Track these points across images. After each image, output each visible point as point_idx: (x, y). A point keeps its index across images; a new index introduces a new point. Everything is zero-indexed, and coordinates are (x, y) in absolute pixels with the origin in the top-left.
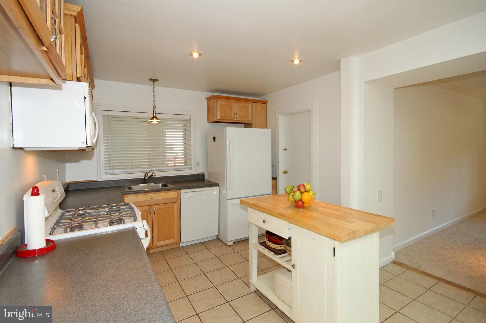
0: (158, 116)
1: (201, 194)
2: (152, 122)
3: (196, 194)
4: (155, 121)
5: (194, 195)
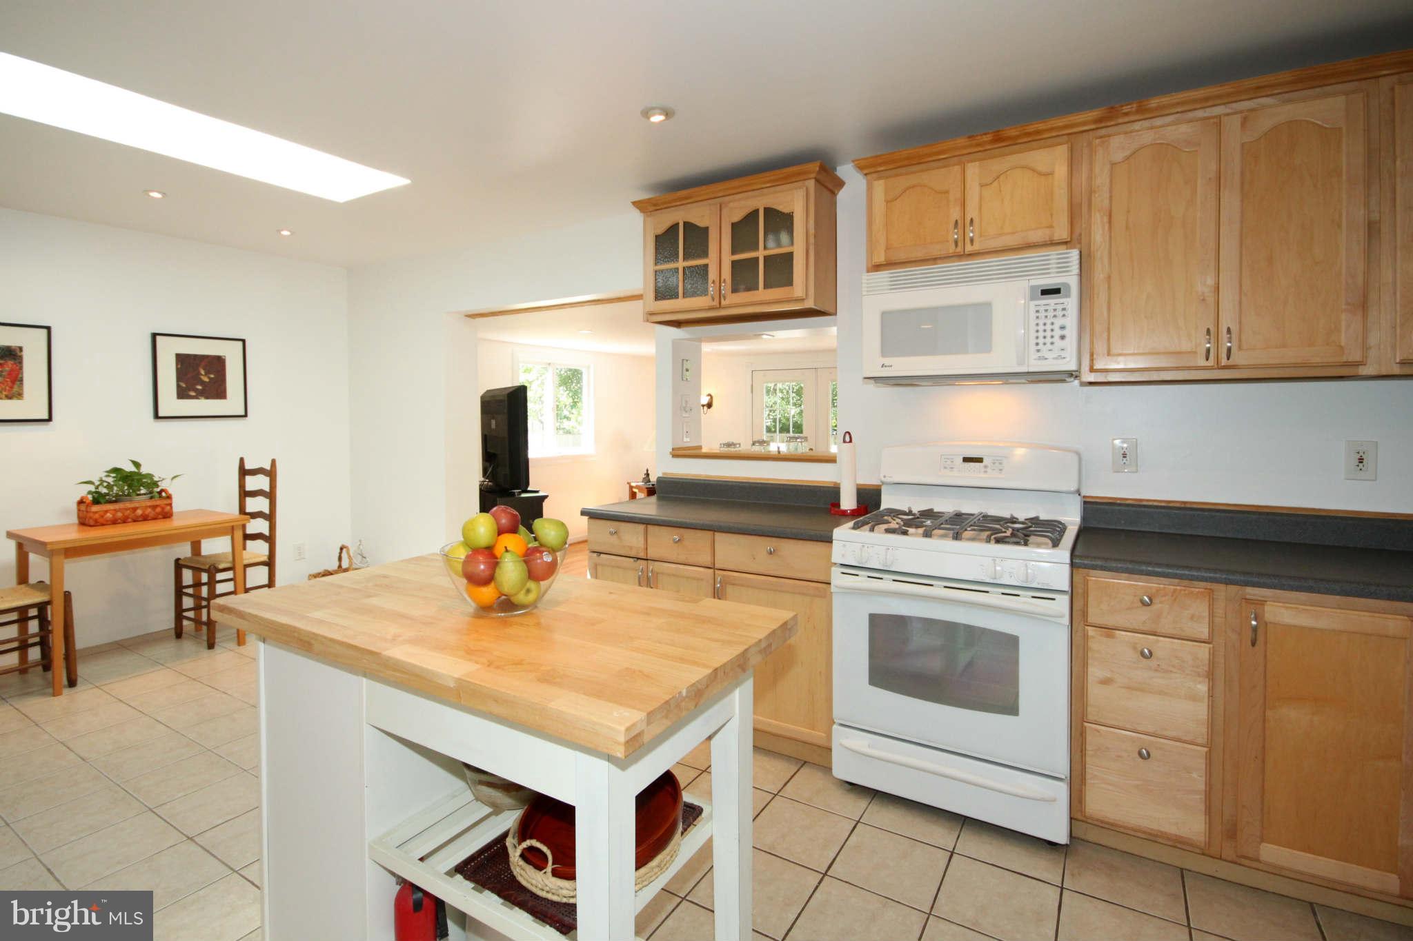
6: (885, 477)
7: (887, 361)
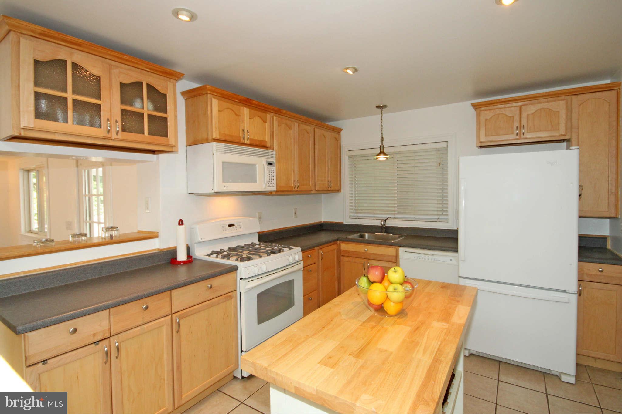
0: (386, 151)
1: (428, 259)
2: (378, 158)
3: (421, 258)
4: (382, 157)
5: (417, 258)
6: (202, 239)
7: (226, 184)
